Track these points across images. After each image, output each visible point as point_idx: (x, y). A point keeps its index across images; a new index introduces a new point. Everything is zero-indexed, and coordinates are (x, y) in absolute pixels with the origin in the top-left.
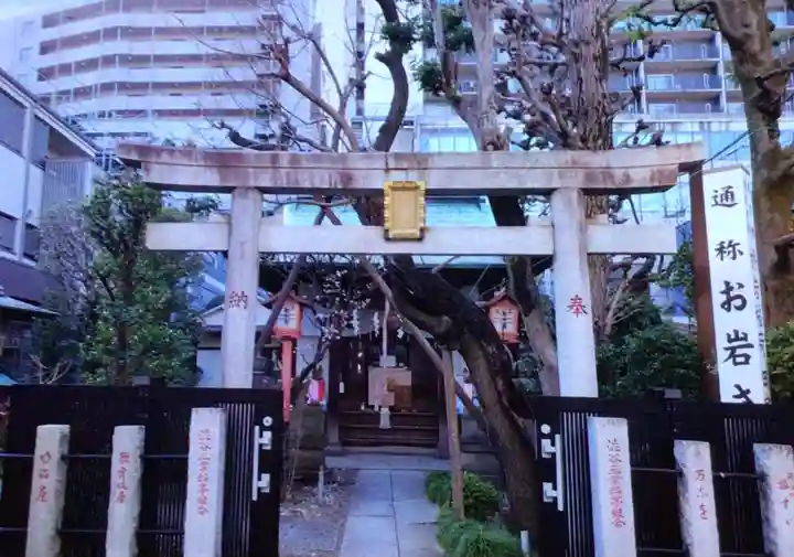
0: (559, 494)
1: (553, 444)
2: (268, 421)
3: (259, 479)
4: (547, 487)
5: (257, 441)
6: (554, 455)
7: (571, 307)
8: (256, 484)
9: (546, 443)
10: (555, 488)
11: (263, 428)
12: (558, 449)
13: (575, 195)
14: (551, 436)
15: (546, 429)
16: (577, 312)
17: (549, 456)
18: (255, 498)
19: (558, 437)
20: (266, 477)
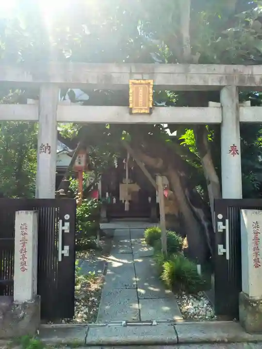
0: (227, 251)
1: (224, 224)
2: (67, 217)
3: (63, 249)
4: (220, 247)
5: (61, 228)
6: (224, 230)
7: (231, 151)
8: (60, 252)
9: (220, 224)
10: (225, 247)
11: (64, 221)
12: (227, 227)
13: (234, 90)
14: (223, 220)
15: (220, 216)
16: (234, 154)
17: (222, 231)
18: (60, 259)
19: (227, 221)
20: (67, 248)
